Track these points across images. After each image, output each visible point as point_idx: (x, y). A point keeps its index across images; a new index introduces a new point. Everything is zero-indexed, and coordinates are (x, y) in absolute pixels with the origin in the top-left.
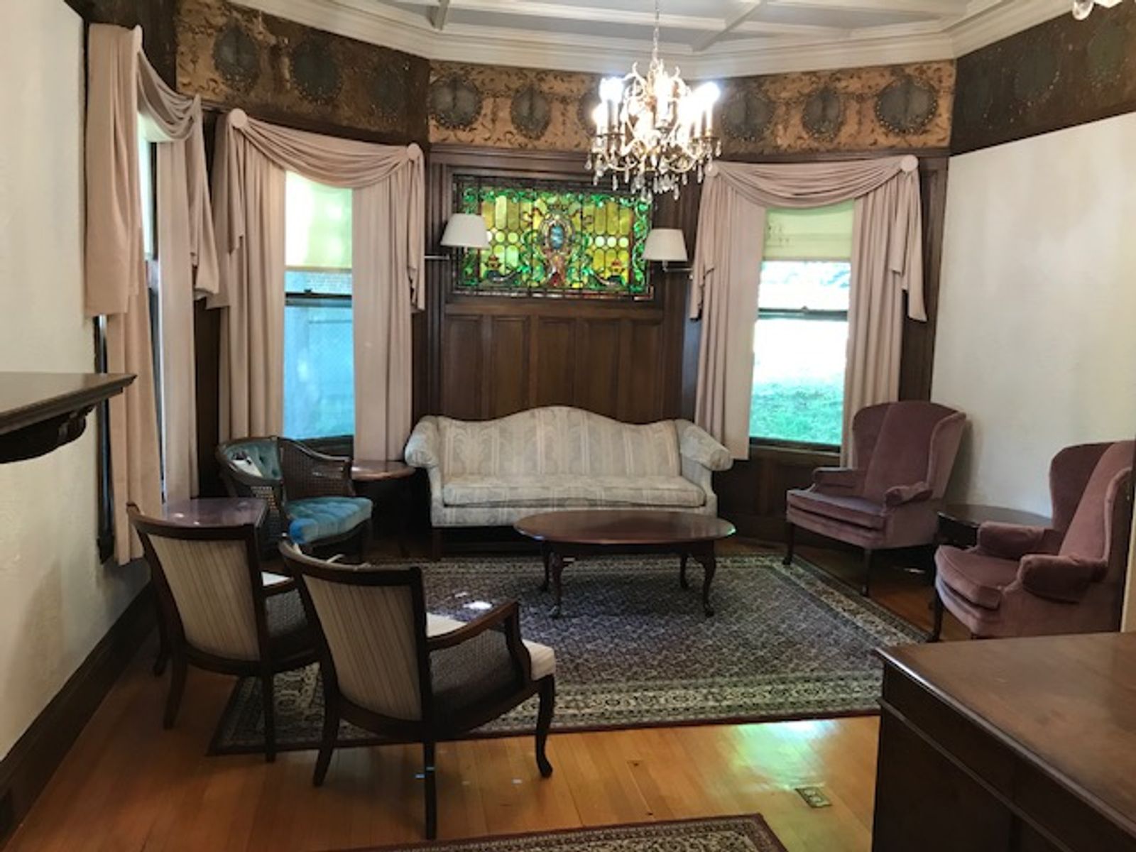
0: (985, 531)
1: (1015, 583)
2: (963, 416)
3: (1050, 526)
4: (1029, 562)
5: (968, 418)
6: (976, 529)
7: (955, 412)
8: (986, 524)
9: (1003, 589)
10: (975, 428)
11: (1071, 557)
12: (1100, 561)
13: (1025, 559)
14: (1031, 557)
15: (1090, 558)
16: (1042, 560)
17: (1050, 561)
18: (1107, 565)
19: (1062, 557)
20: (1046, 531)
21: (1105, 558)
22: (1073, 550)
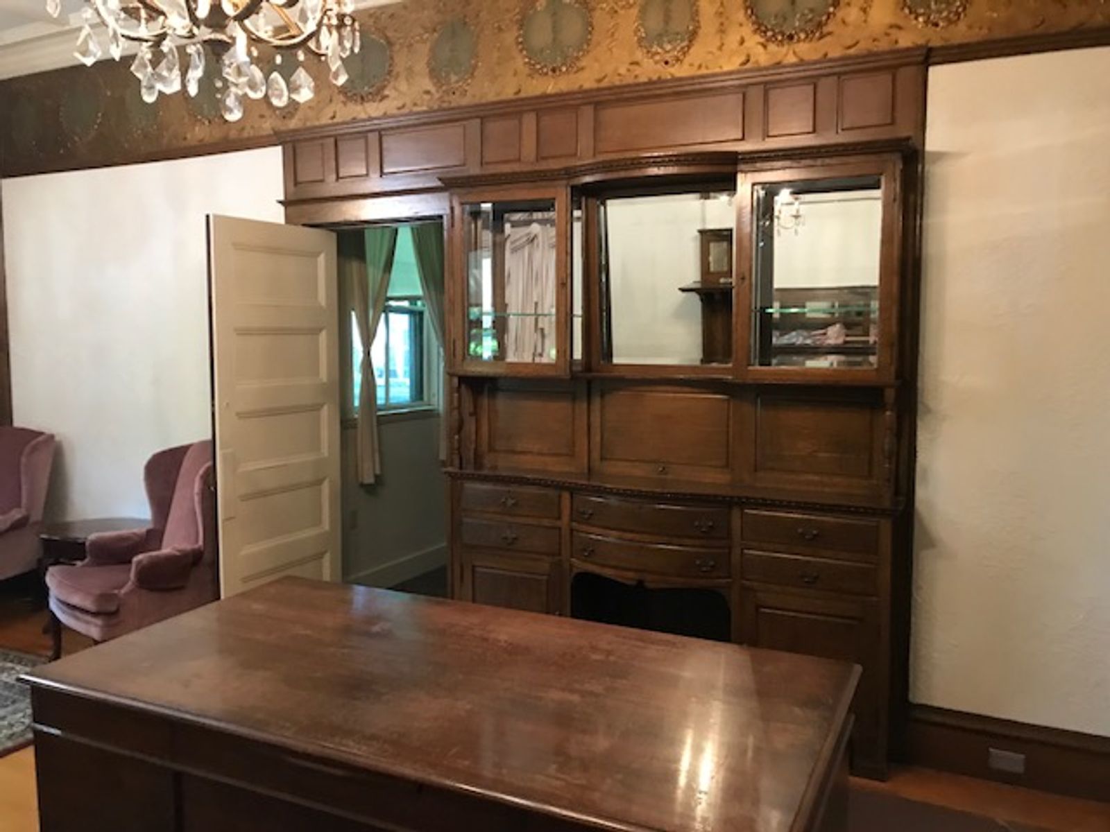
0: (94, 543)
1: (130, 583)
2: (52, 437)
3: (150, 526)
4: (139, 562)
5: (57, 438)
6: (84, 544)
7: (41, 434)
8: (93, 536)
9: (119, 592)
10: (66, 447)
11: (174, 548)
12: (196, 546)
13: (135, 559)
14: (140, 557)
15: (187, 546)
16: (151, 557)
17: (157, 557)
18: (202, 549)
19: (166, 550)
20: (149, 532)
21: (201, 542)
22: (175, 543)
